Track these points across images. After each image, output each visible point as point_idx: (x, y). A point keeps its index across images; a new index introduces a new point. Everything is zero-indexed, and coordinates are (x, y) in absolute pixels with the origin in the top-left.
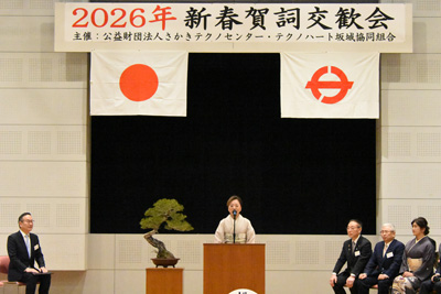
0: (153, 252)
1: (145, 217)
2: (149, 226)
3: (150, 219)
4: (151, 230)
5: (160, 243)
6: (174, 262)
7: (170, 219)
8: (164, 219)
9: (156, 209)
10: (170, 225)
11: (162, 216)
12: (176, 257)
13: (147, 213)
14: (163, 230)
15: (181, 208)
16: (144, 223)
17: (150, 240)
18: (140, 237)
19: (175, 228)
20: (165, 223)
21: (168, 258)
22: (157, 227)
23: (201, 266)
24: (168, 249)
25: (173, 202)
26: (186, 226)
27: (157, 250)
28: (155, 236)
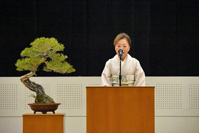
0: (30, 97)
1: (21, 58)
2: (26, 68)
3: (27, 60)
4: (28, 72)
5: (39, 86)
6: (54, 107)
7: (49, 59)
8: (43, 60)
9: (33, 49)
10: (49, 67)
11: (41, 57)
12: (56, 102)
13: (23, 53)
14: (41, 72)
15: (61, 47)
16: (20, 65)
17: (27, 83)
18: (17, 80)
19: (55, 69)
20: (43, 65)
21: (48, 103)
22: (35, 69)
23: (84, 111)
24: (47, 93)
25: (53, 41)
26: (68, 68)
27: (35, 94)
28: (32, 79)
